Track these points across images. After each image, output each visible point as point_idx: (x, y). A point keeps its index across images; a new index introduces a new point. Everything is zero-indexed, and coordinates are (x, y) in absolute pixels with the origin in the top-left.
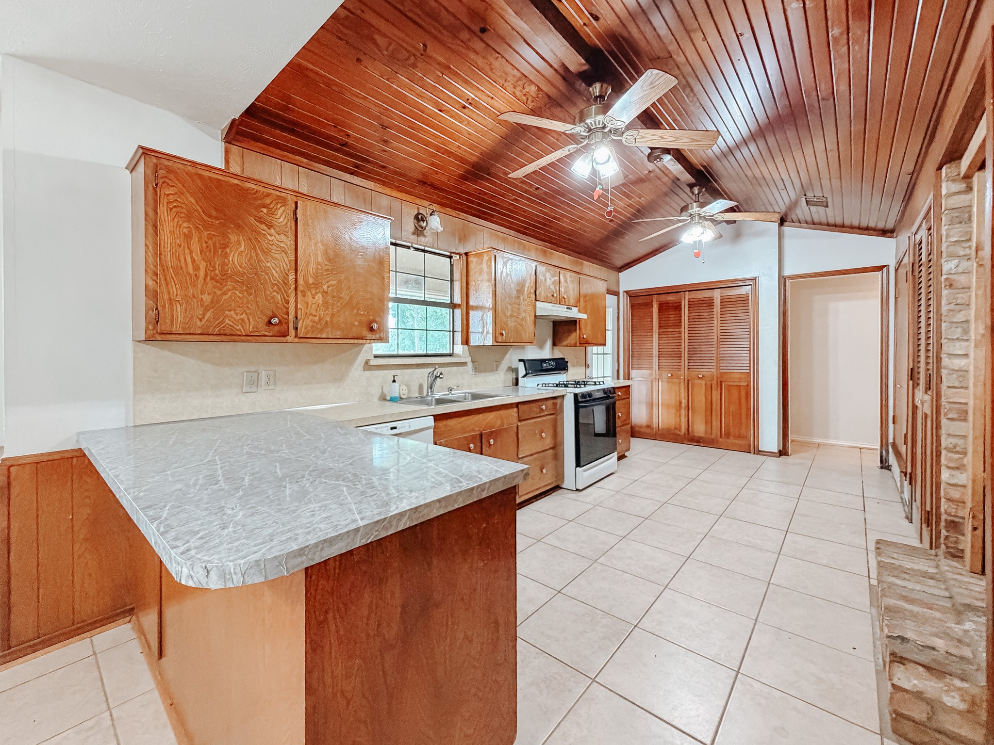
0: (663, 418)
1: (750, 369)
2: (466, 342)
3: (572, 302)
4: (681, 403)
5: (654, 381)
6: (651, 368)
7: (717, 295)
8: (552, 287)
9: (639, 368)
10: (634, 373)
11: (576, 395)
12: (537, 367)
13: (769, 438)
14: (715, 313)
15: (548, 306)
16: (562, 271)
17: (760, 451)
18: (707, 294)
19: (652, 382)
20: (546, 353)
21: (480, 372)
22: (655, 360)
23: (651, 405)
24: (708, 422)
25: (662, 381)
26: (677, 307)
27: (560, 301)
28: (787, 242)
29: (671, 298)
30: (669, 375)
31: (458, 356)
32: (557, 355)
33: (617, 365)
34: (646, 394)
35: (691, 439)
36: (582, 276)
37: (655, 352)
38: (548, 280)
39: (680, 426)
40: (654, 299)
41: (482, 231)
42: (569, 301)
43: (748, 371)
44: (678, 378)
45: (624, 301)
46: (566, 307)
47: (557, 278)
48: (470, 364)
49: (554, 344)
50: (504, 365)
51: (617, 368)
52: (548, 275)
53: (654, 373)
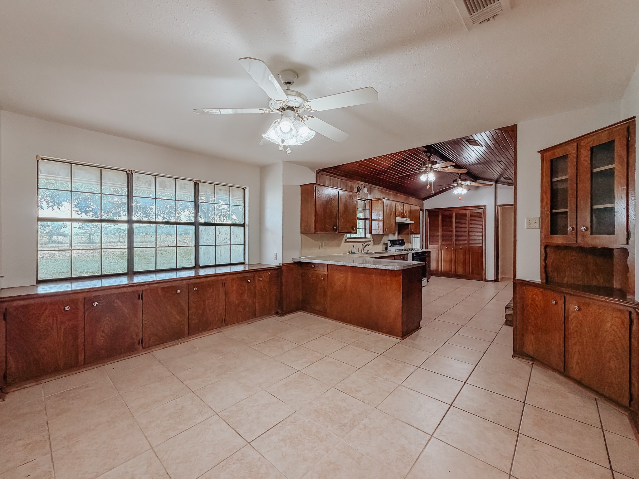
0: (442, 267)
1: (483, 245)
2: (371, 233)
3: (408, 216)
4: (452, 260)
5: (440, 250)
6: (438, 245)
7: (468, 212)
8: (401, 211)
9: (432, 244)
10: (430, 246)
11: (413, 254)
12: (394, 243)
13: (490, 274)
14: (467, 220)
15: (400, 218)
16: (404, 204)
17: (487, 280)
18: (464, 212)
19: (439, 250)
20: (395, 237)
21: (375, 244)
22: (440, 241)
23: (438, 262)
24: (464, 268)
25: (443, 250)
26: (450, 217)
27: (403, 216)
28: (499, 191)
29: (448, 213)
30: (447, 247)
31: (368, 238)
32: (400, 238)
33: (422, 243)
34: (436, 256)
35: (456, 276)
36: (411, 205)
37: (440, 237)
38: (400, 208)
39: (452, 271)
40: (440, 213)
41: (376, 190)
42: (407, 216)
43: (482, 246)
44: (451, 248)
45: (426, 214)
46: (405, 218)
47: (403, 207)
48: (372, 242)
49: (399, 234)
50: (382, 242)
51: (422, 244)
52: (400, 206)
53: (440, 246)
